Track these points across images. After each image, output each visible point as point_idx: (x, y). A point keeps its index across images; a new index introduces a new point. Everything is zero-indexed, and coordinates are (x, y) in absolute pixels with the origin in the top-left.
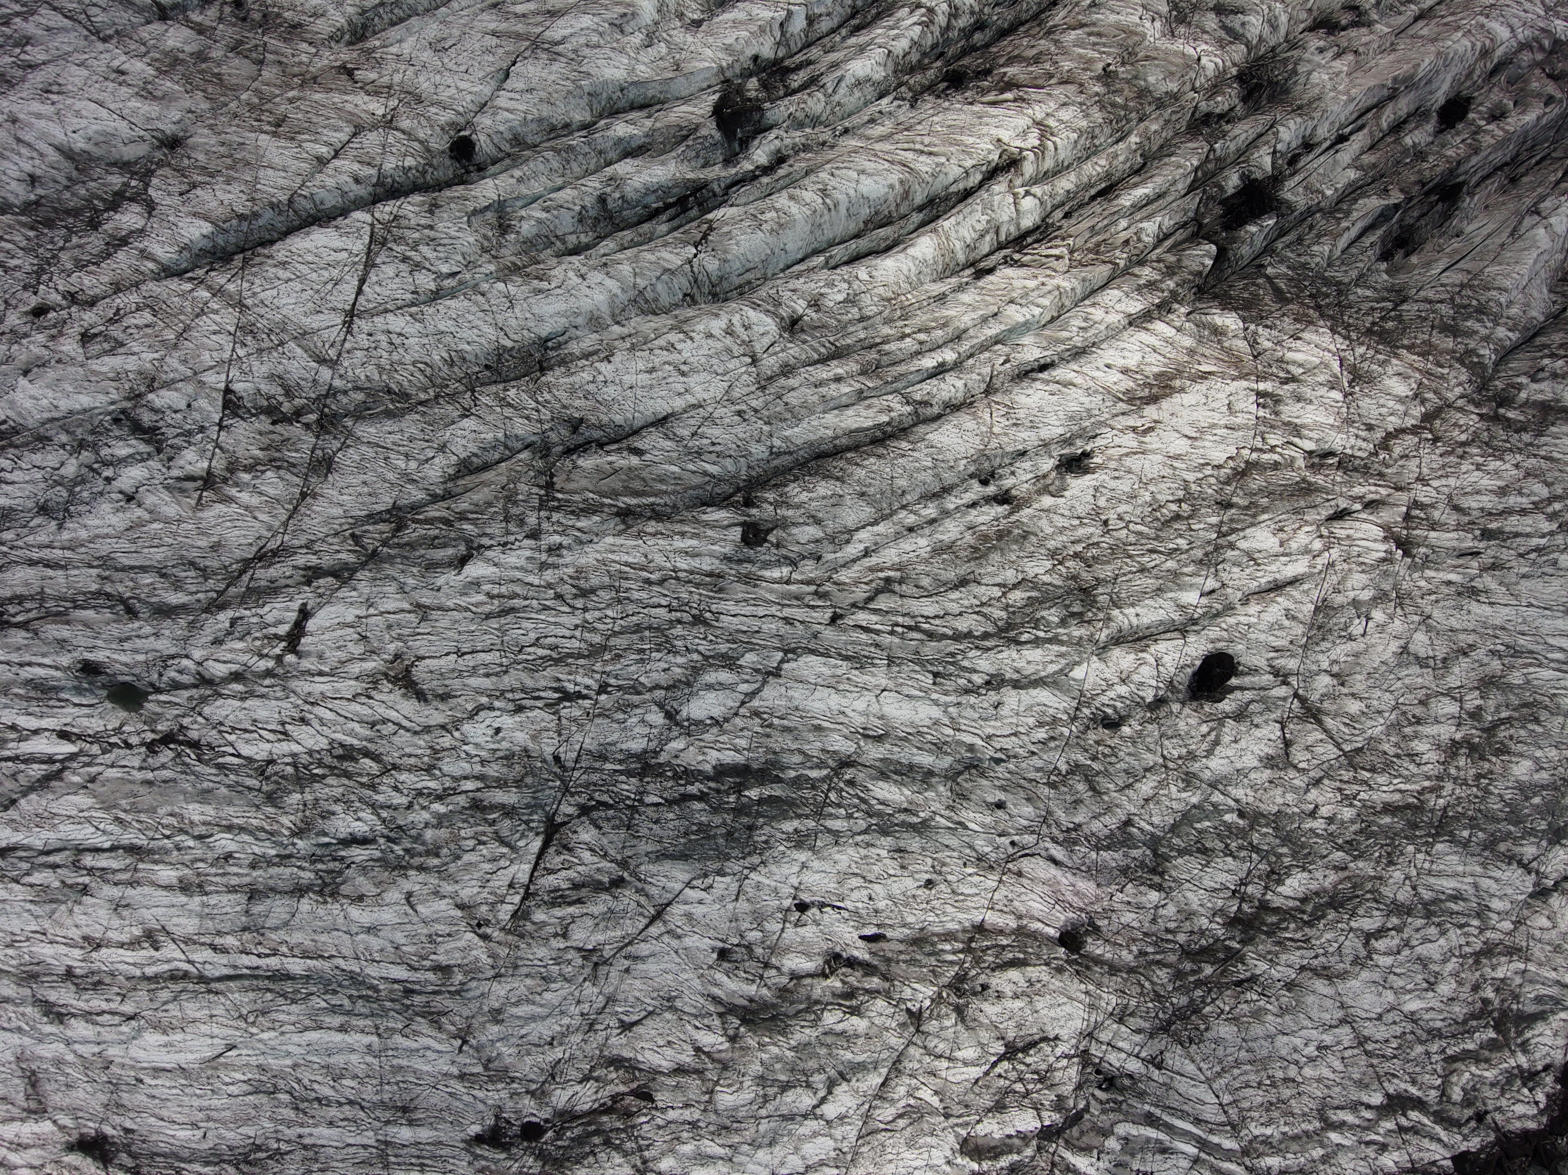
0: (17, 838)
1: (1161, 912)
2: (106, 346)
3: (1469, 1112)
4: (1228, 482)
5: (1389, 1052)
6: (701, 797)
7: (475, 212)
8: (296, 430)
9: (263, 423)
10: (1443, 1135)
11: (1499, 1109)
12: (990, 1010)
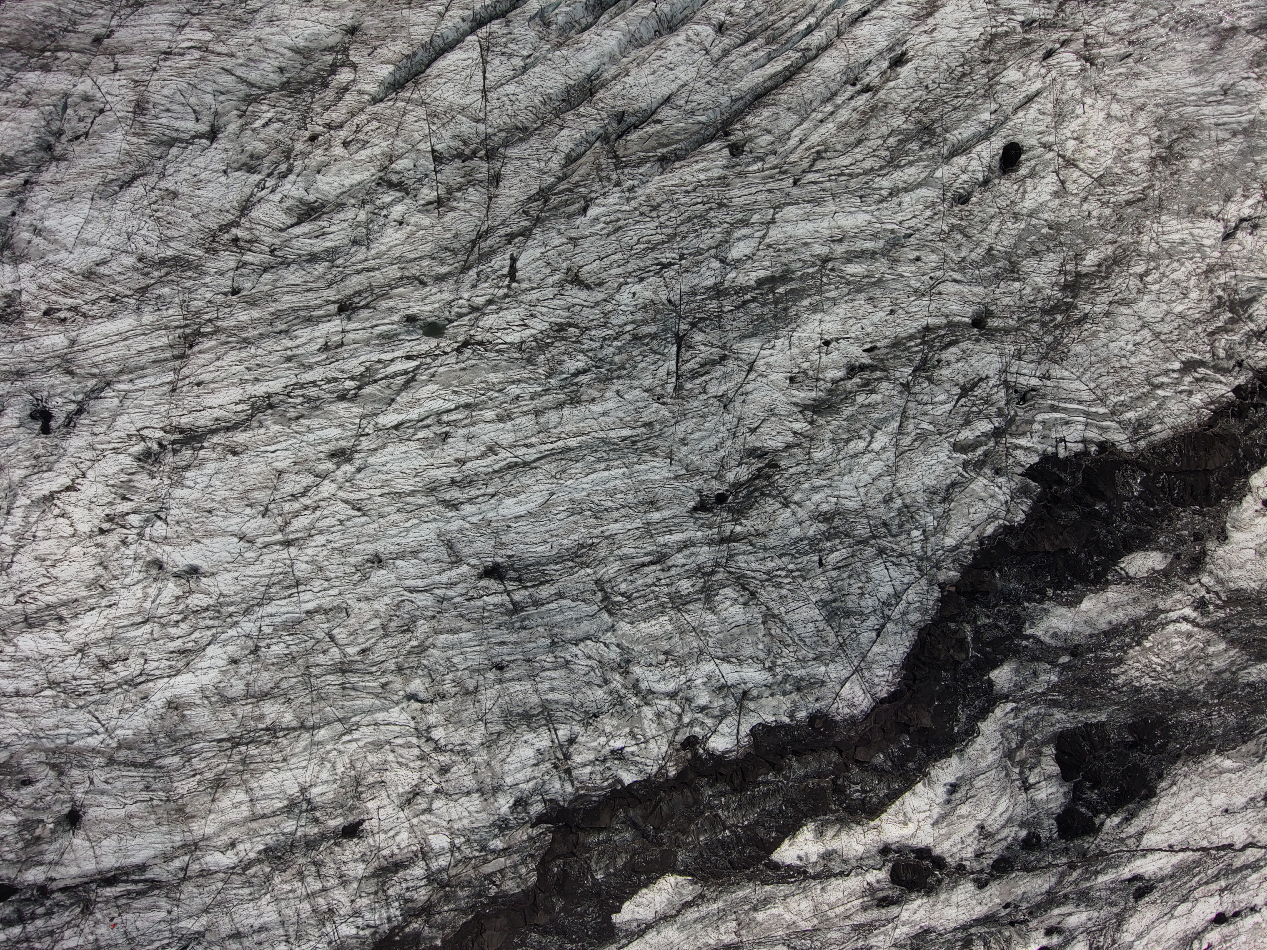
0: (401, 418)
1: (1023, 292)
2: (359, 145)
3: (1232, 363)
4: (984, 49)
5: (1175, 338)
6: (754, 300)
7: (532, 18)
8: (476, 162)
9: (458, 163)
10: (1222, 379)
11: (1249, 357)
12: (946, 372)
